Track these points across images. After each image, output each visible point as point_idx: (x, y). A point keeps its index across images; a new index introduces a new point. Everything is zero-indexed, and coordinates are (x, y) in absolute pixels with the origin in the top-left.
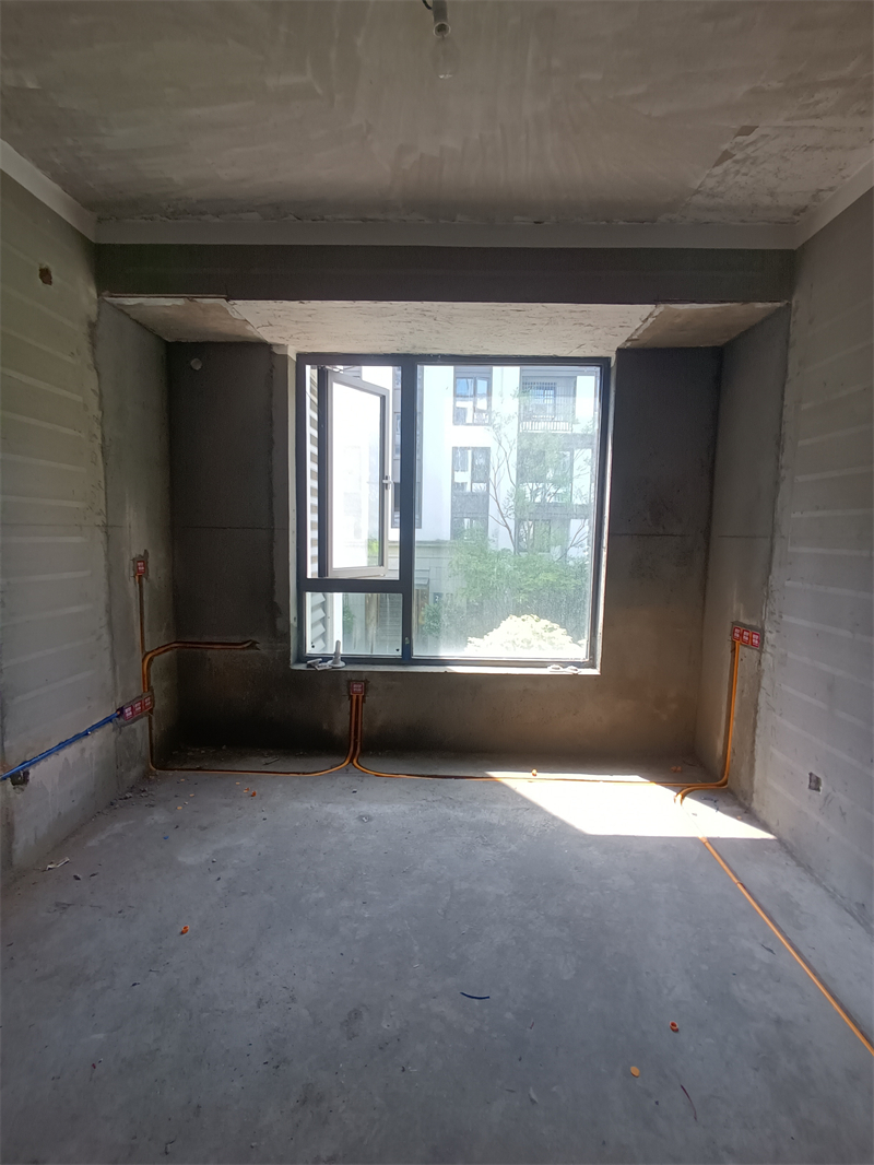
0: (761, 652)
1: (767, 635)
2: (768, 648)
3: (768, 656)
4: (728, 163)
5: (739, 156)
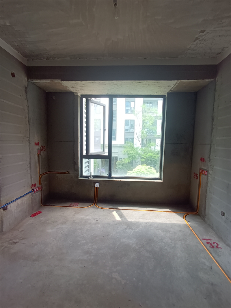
0: (207, 176)
1: (209, 172)
2: (209, 175)
3: (210, 178)
4: (198, 41)
5: (201, 39)
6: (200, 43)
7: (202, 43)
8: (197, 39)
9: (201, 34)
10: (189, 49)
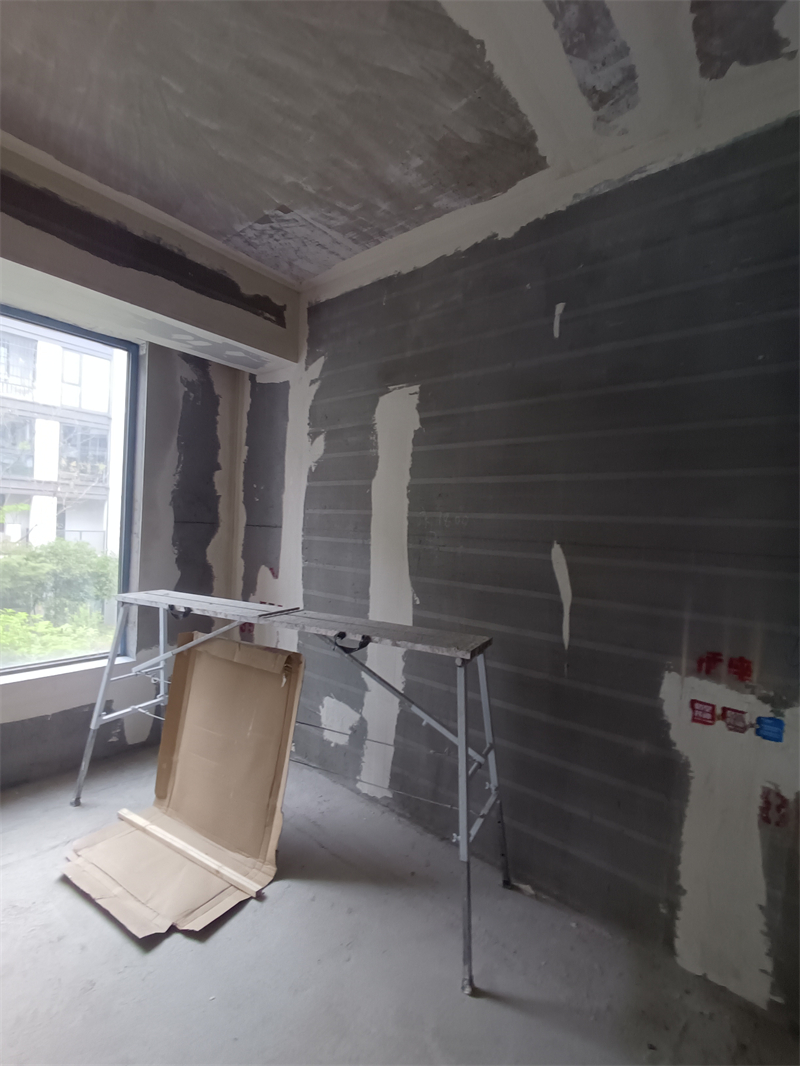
4: (266, 226)
5: (275, 225)
6: (271, 236)
7: (276, 237)
8: (266, 219)
9: (280, 213)
10: (238, 235)
